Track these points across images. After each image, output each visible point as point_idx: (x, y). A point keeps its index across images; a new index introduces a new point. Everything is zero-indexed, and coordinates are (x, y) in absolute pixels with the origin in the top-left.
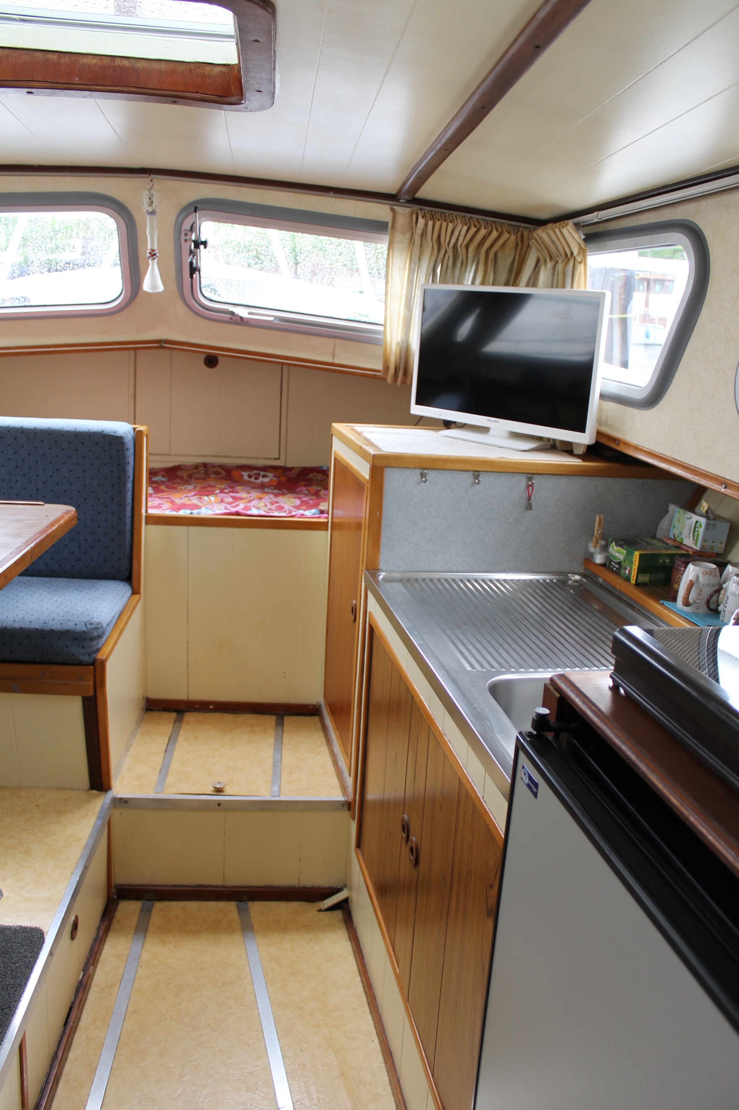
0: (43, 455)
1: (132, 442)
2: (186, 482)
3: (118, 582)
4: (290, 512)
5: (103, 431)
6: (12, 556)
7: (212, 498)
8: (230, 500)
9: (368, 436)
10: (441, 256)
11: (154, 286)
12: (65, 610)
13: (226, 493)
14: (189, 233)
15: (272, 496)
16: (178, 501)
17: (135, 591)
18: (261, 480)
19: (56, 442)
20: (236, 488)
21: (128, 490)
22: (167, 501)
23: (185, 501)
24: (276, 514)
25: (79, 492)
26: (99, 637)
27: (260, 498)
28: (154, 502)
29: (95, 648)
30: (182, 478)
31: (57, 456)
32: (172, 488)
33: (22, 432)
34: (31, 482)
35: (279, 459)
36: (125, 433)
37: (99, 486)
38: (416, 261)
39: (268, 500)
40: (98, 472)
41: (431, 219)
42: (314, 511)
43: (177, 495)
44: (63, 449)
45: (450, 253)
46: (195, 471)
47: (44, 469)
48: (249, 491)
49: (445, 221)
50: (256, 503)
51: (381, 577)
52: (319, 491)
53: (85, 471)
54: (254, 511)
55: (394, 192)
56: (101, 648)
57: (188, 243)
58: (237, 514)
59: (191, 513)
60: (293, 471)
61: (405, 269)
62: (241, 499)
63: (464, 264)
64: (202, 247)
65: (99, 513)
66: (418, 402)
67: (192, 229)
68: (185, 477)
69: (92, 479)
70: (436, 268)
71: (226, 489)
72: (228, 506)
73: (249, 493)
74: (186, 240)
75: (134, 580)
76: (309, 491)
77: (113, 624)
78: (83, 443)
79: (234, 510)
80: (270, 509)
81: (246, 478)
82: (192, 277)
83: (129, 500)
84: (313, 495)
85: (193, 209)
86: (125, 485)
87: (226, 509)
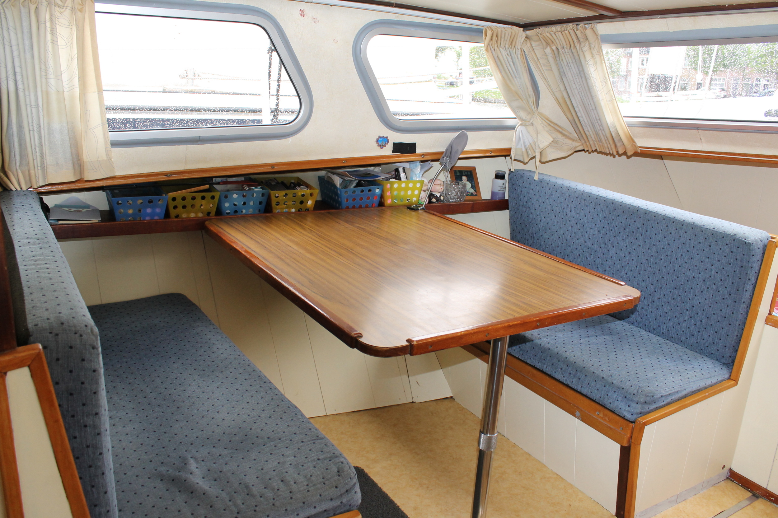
0: (684, 244)
1: (761, 249)
5: (735, 235)
19: (696, 235)
21: (746, 290)
36: (756, 240)
37: (721, 280)
40: (723, 268)
44: (700, 243)
47: (682, 255)
65: (717, 303)
69: (717, 273)
78: (716, 241)
83: (746, 299)
86: (744, 286)
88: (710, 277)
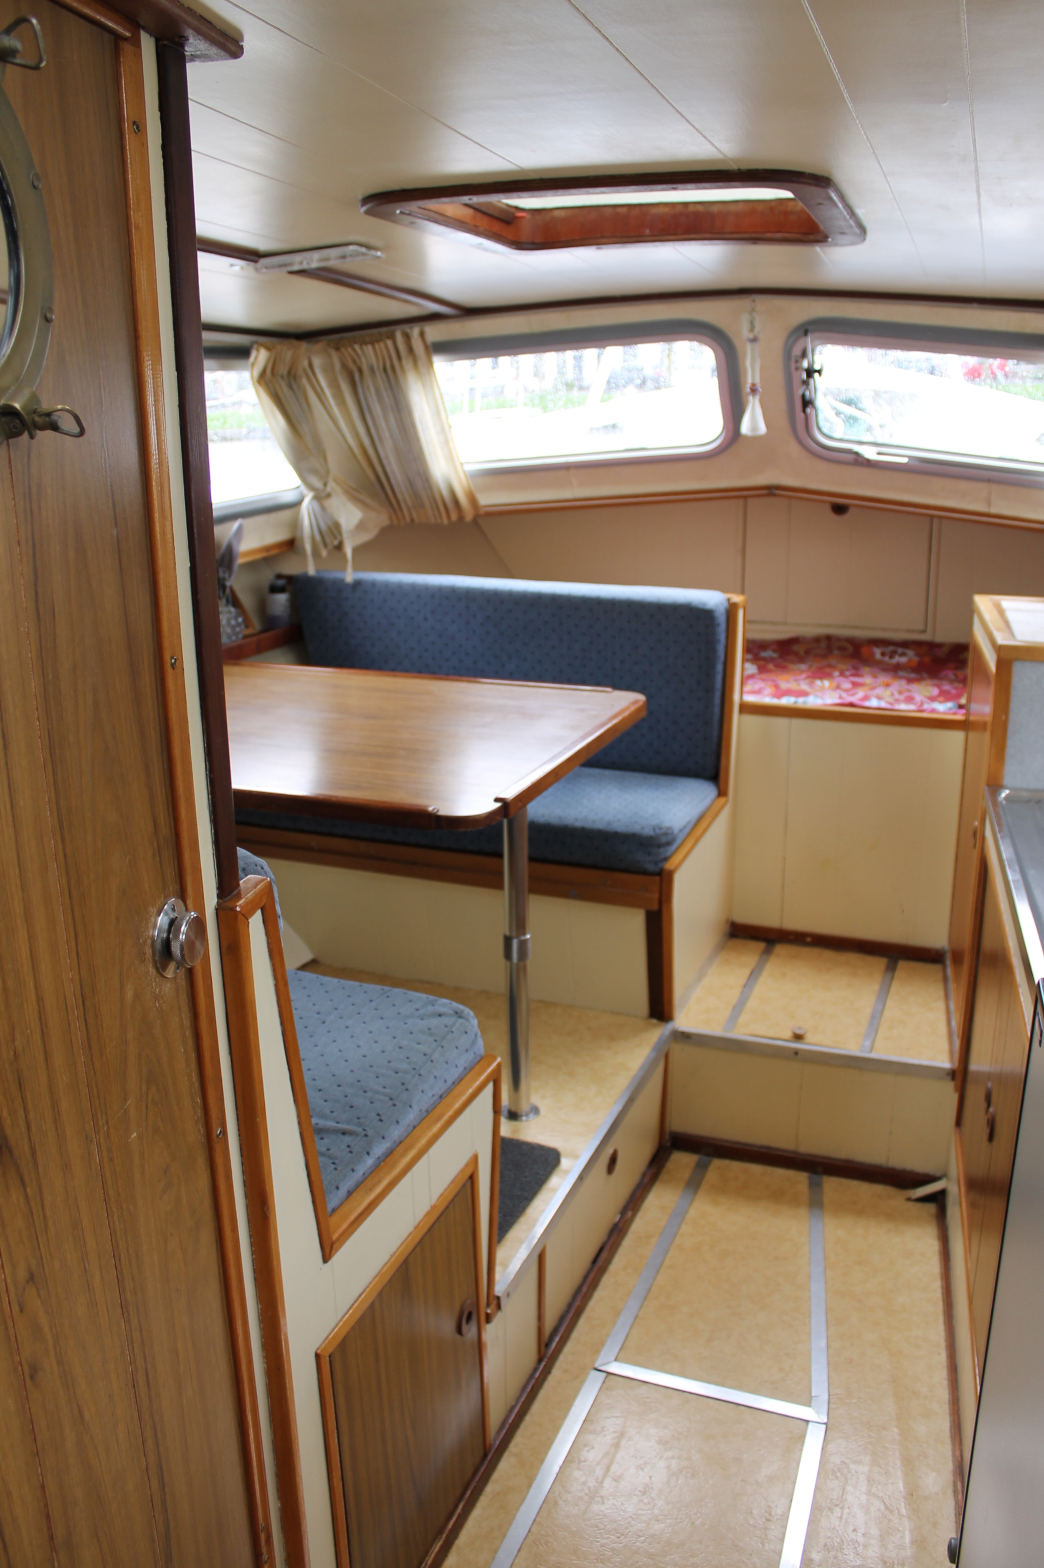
1: (725, 616)
2: (801, 660)
3: (701, 781)
4: (921, 705)
5: (690, 603)
7: (826, 683)
8: (849, 687)
9: (1010, 616)
11: (754, 427)
12: (634, 811)
13: (845, 676)
14: (800, 360)
15: (904, 682)
16: (784, 685)
17: (722, 793)
18: (897, 659)
19: (636, 615)
20: (861, 670)
21: (718, 673)
22: (771, 685)
23: (793, 686)
25: (660, 673)
26: (668, 844)
27: (887, 685)
28: (755, 685)
29: (662, 856)
30: (797, 654)
31: (637, 631)
32: (781, 667)
34: (606, 660)
35: (925, 632)
36: (717, 604)
37: (684, 667)
39: (897, 688)
40: (684, 650)
42: (950, 704)
43: (786, 676)
44: (644, 623)
46: (816, 644)
47: (622, 646)
48: (876, 675)
50: (880, 692)
51: (1003, 795)
53: (668, 650)
54: (874, 703)
56: (669, 857)
57: (799, 371)
58: (851, 705)
59: (796, 702)
60: (941, 648)
62: (863, 685)
64: (816, 376)
65: (683, 699)
67: (803, 355)
68: (802, 652)
69: (676, 658)
71: (848, 671)
72: (844, 695)
73: (876, 677)
74: (796, 368)
75: (722, 779)
77: (688, 829)
79: (849, 699)
80: (896, 701)
81: (878, 655)
82: (806, 411)
83: (719, 684)
85: (803, 332)
86: (714, 667)
87: (840, 697)
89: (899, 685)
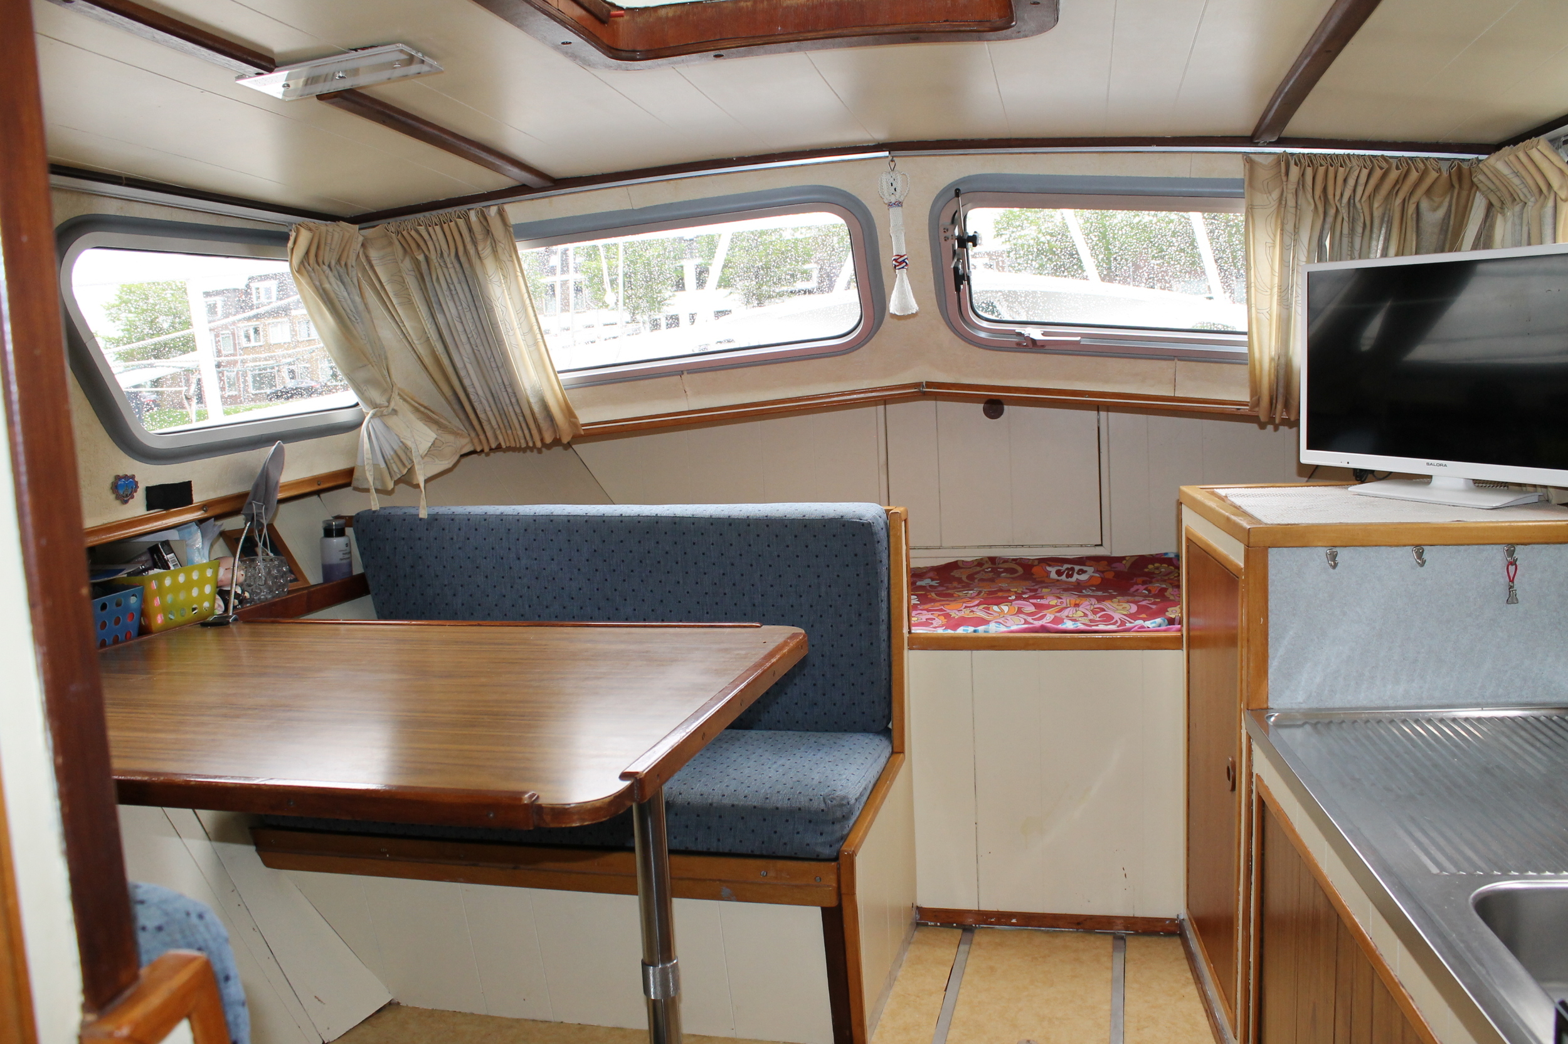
0: (760, 556)
1: (884, 530)
2: (967, 587)
3: (871, 736)
4: (1123, 623)
5: (842, 517)
6: (712, 703)
7: (1005, 608)
8: (1032, 609)
9: (1238, 501)
10: (1330, 219)
11: (904, 305)
12: (795, 779)
13: (1025, 599)
14: (950, 227)
15: (1093, 601)
16: (955, 614)
17: (897, 750)
18: (1076, 577)
19: (777, 536)
20: (1039, 591)
21: (882, 601)
22: (939, 615)
23: (966, 613)
24: (1101, 627)
25: (811, 606)
26: (845, 818)
27: (1077, 605)
28: (921, 617)
29: (838, 835)
30: (960, 580)
31: (779, 556)
32: (947, 596)
33: (730, 523)
34: (744, 595)
35: (1101, 545)
36: (874, 517)
37: (840, 596)
38: (1289, 234)
39: (1088, 607)
40: (838, 576)
41: (1309, 166)
42: (1159, 620)
43: (953, 605)
44: (788, 546)
45: (1344, 212)
46: (978, 569)
47: (761, 576)
48: (1058, 595)
49: (1332, 166)
50: (1071, 613)
51: (1272, 720)
52: (1165, 590)
53: (819, 576)
54: (1069, 625)
55: (1249, 134)
56: (848, 835)
57: (950, 242)
58: (1044, 629)
59: (975, 631)
60: (1124, 562)
61: (1274, 247)
62: (1049, 607)
63: (1368, 229)
64: (970, 244)
65: (841, 636)
66: (1310, 446)
67: (953, 221)
68: (964, 578)
69: (830, 586)
70: (1324, 239)
71: (1025, 593)
72: (1029, 619)
73: (1060, 598)
74: (946, 239)
75: (895, 734)
76: (1149, 591)
77: (865, 798)
78: (815, 536)
79: (1038, 624)
80: (1091, 621)
81: (1053, 575)
82: (958, 289)
83: (884, 616)
84: (1155, 596)
85: (953, 193)
86: (877, 595)
87: (1026, 622)
88: (820, 596)
89: (1087, 605)
